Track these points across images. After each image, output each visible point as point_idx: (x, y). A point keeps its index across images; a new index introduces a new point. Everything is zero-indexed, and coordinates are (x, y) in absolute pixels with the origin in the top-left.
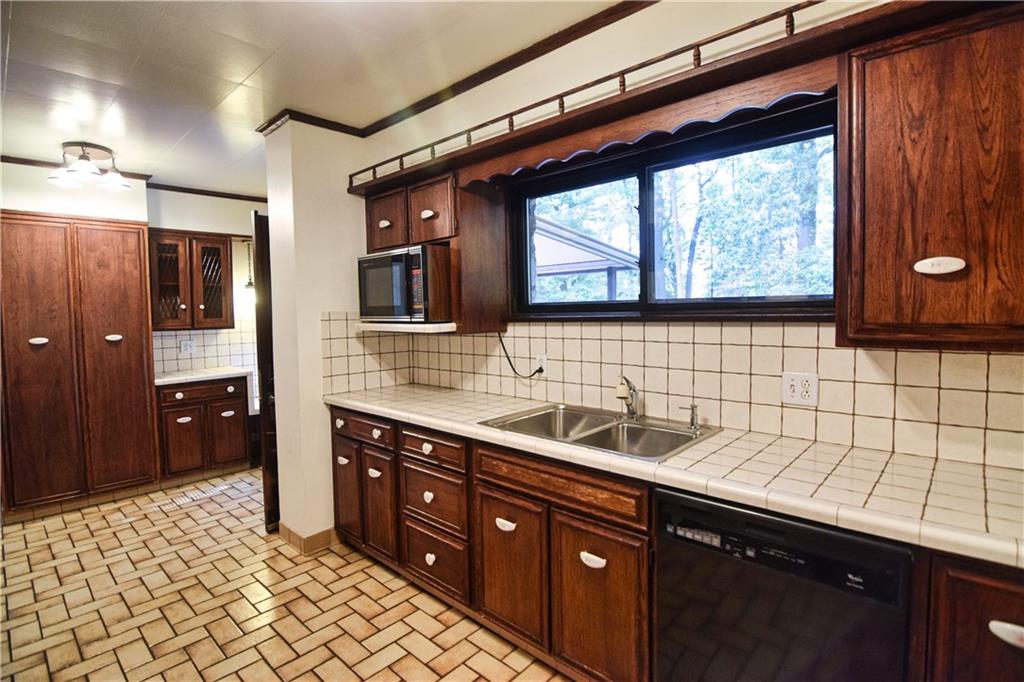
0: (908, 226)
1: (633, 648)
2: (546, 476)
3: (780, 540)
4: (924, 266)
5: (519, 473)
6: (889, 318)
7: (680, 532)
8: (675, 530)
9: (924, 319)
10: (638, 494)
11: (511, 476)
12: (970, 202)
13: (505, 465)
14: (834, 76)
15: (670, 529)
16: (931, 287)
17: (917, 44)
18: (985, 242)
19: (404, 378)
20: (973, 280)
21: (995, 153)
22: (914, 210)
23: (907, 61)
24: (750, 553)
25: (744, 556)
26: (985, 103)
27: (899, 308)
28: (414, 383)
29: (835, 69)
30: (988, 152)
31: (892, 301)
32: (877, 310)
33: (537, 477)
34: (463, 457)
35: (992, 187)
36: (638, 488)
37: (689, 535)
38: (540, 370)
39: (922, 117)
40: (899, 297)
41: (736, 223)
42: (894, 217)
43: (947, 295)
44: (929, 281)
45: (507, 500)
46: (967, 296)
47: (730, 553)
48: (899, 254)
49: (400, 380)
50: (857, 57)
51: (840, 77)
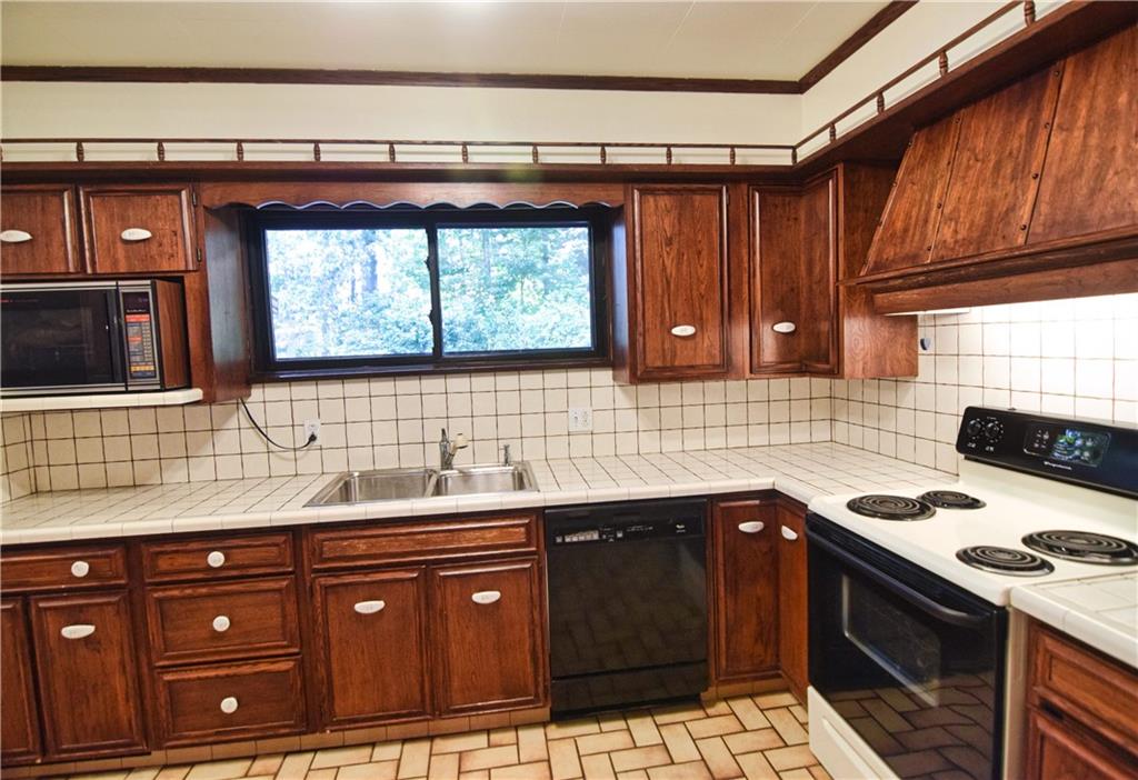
0: (666, 305)
1: (528, 658)
2: (424, 536)
3: (635, 518)
4: (677, 331)
5: (386, 546)
6: (659, 364)
7: (568, 540)
8: (564, 539)
9: (676, 363)
10: (527, 521)
11: (374, 551)
12: (695, 293)
13: (363, 541)
14: (622, 198)
15: (559, 540)
16: (679, 344)
17: (668, 192)
18: (701, 319)
19: (23, 486)
20: (697, 339)
21: (704, 267)
22: (669, 295)
23: (664, 201)
24: (620, 535)
25: (615, 538)
26: (700, 237)
27: (664, 357)
28: (37, 492)
29: (622, 193)
30: (701, 266)
31: (661, 352)
32: (654, 360)
33: (413, 540)
34: (289, 552)
35: (703, 286)
36: (526, 517)
37: (575, 539)
38: (313, 438)
39: (671, 238)
40: (664, 350)
41: (301, 257)
42: (659, 298)
43: (686, 349)
44: (678, 340)
45: (367, 579)
46: (695, 350)
47: (607, 540)
48: (662, 322)
49: (18, 492)
50: (638, 189)
51: (625, 200)
